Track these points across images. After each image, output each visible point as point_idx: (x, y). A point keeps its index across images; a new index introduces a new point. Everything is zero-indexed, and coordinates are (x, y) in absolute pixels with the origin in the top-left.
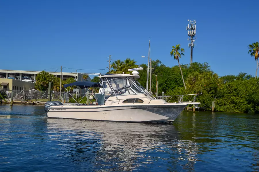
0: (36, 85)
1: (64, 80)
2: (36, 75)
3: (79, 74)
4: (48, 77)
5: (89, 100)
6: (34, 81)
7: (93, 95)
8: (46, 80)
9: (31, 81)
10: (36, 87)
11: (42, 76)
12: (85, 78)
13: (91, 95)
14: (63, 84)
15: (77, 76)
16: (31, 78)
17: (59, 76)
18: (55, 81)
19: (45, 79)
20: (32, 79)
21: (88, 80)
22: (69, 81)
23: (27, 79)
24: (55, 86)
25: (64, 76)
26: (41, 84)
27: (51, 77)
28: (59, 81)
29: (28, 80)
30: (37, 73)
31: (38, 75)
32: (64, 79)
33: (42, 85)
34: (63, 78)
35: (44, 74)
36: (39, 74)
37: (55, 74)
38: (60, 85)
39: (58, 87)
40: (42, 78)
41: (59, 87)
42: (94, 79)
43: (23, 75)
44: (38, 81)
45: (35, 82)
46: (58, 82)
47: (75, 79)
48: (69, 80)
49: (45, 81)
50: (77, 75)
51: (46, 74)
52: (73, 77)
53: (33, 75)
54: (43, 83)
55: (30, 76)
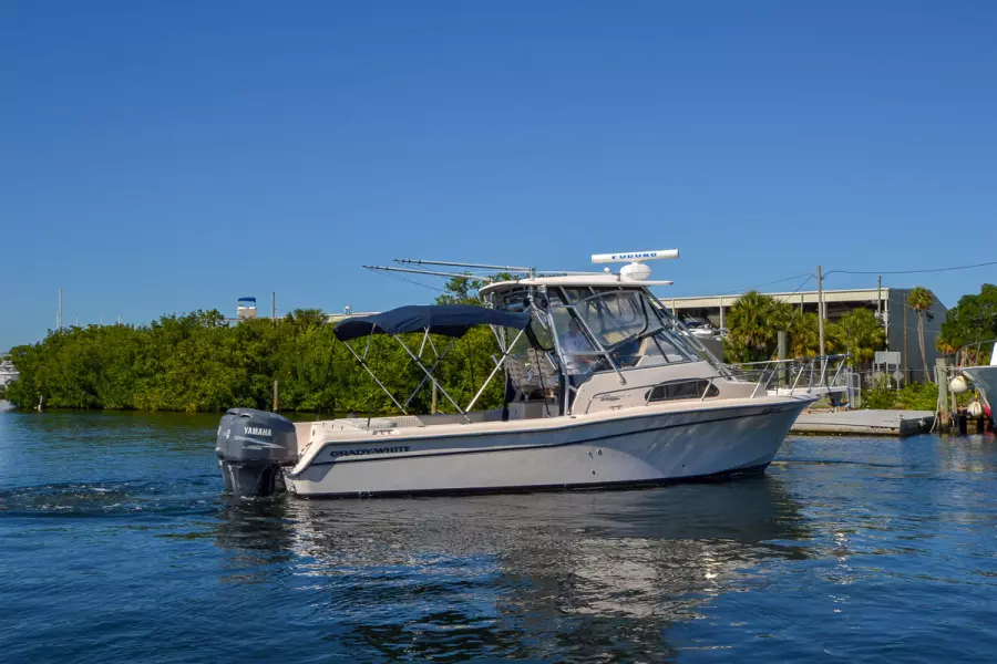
0: (730, 348)
1: (832, 319)
2: (727, 309)
3: (891, 292)
4: (769, 312)
5: (949, 393)
6: (719, 333)
7: (966, 374)
8: (765, 324)
9: (709, 332)
10: (728, 354)
11: (749, 311)
12: (918, 306)
13: (957, 373)
14: (828, 338)
15: (883, 302)
16: (708, 321)
17: (811, 308)
18: (798, 324)
19: (760, 322)
20: (714, 326)
21: (931, 312)
22: (854, 322)
23: (696, 325)
24: (800, 347)
25: (830, 305)
26: (747, 342)
27: (783, 311)
28: (811, 326)
29: (698, 332)
30: (729, 302)
31: (734, 309)
32: (832, 315)
33: (750, 347)
34: (828, 312)
35: (753, 302)
36: (738, 305)
37: (796, 299)
38: (817, 339)
39: (811, 348)
40: (750, 319)
41: (816, 349)
42: (961, 307)
43: (682, 313)
44: (736, 332)
45: (725, 336)
46: (811, 329)
47: (877, 314)
48: (849, 318)
49: (761, 330)
50: (885, 296)
51: (762, 301)
52: (870, 306)
53: (716, 310)
54: (754, 336)
55: (704, 314)
